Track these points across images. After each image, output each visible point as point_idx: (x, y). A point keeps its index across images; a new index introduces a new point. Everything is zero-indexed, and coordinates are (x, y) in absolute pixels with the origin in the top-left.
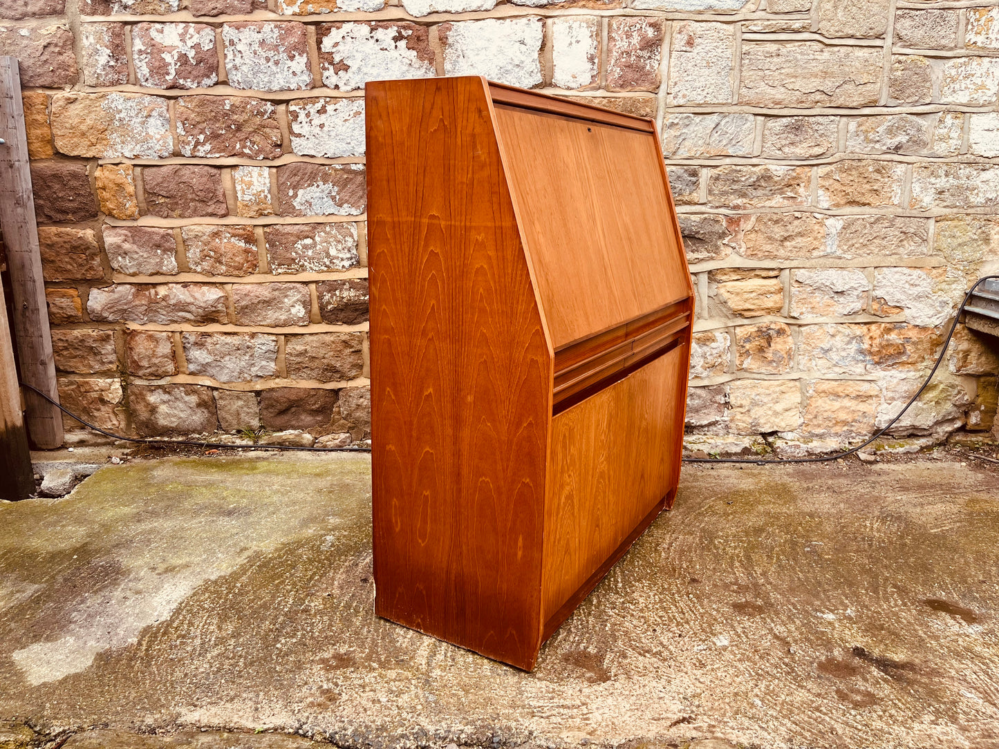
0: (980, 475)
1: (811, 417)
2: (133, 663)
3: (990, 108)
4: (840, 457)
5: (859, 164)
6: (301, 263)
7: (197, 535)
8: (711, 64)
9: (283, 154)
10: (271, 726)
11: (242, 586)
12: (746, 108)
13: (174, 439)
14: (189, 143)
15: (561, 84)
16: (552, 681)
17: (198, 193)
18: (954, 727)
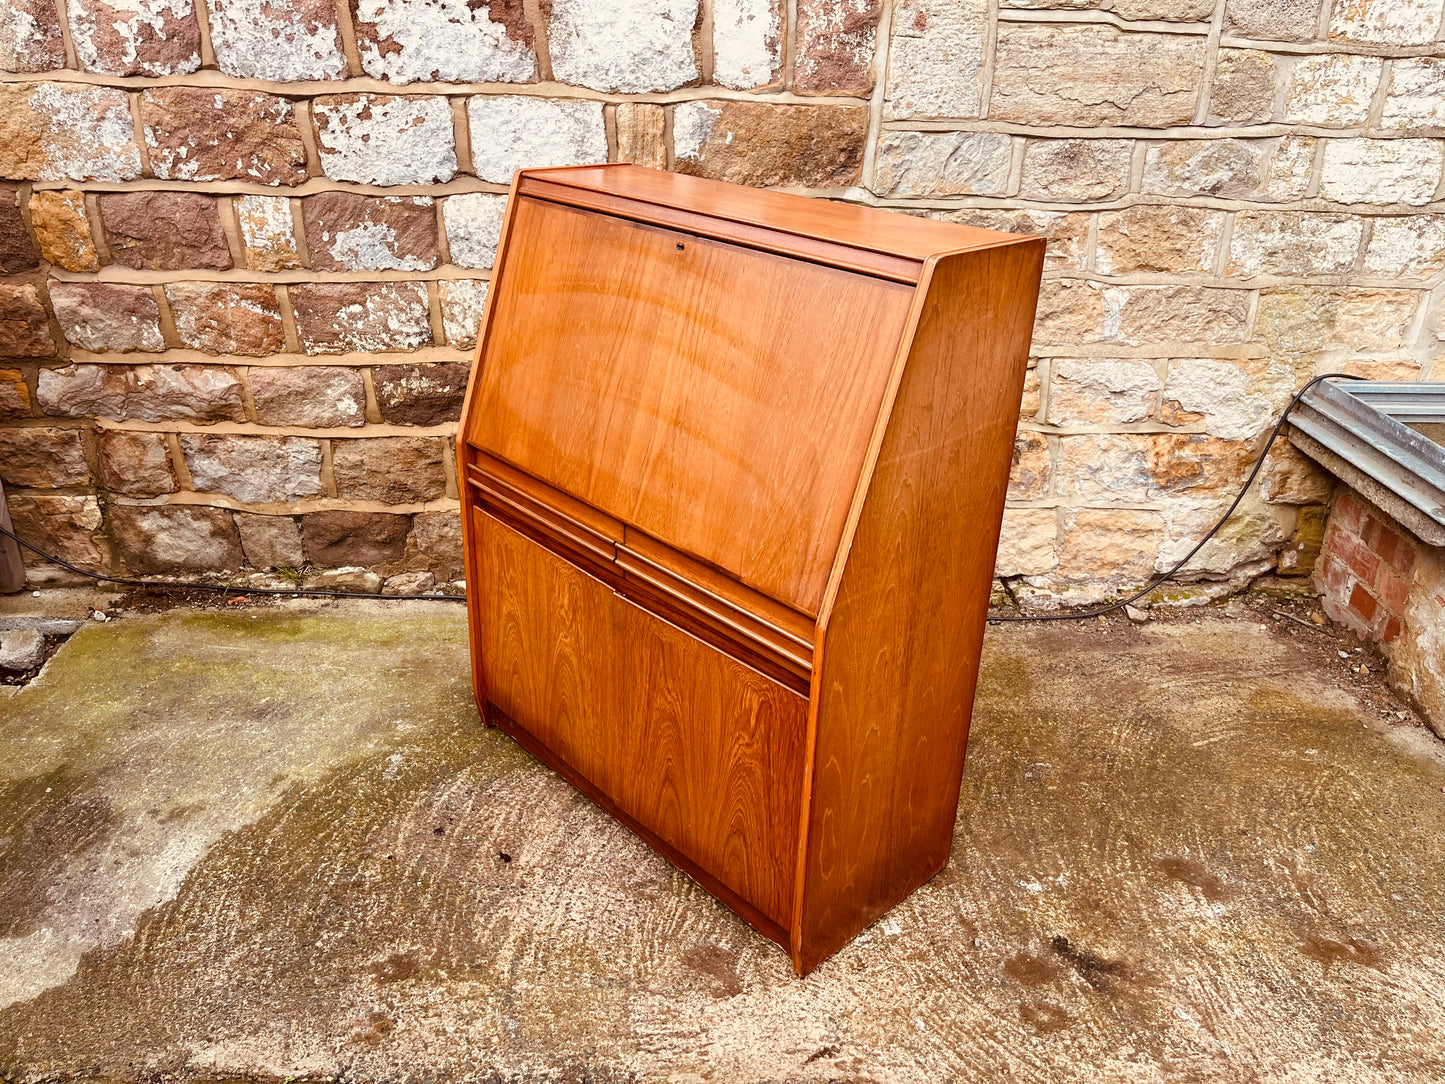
1: (1068, 557)
2: (130, 971)
3: (1356, 131)
4: (1102, 613)
5: (1158, 212)
6: (347, 340)
8: (951, 58)
9: (309, 179)
10: (305, 1072)
11: (273, 842)
12: (999, 125)
13: (182, 579)
14: (164, 159)
15: (726, 81)
16: (667, 996)
17: (186, 235)
18: (1155, 1065)
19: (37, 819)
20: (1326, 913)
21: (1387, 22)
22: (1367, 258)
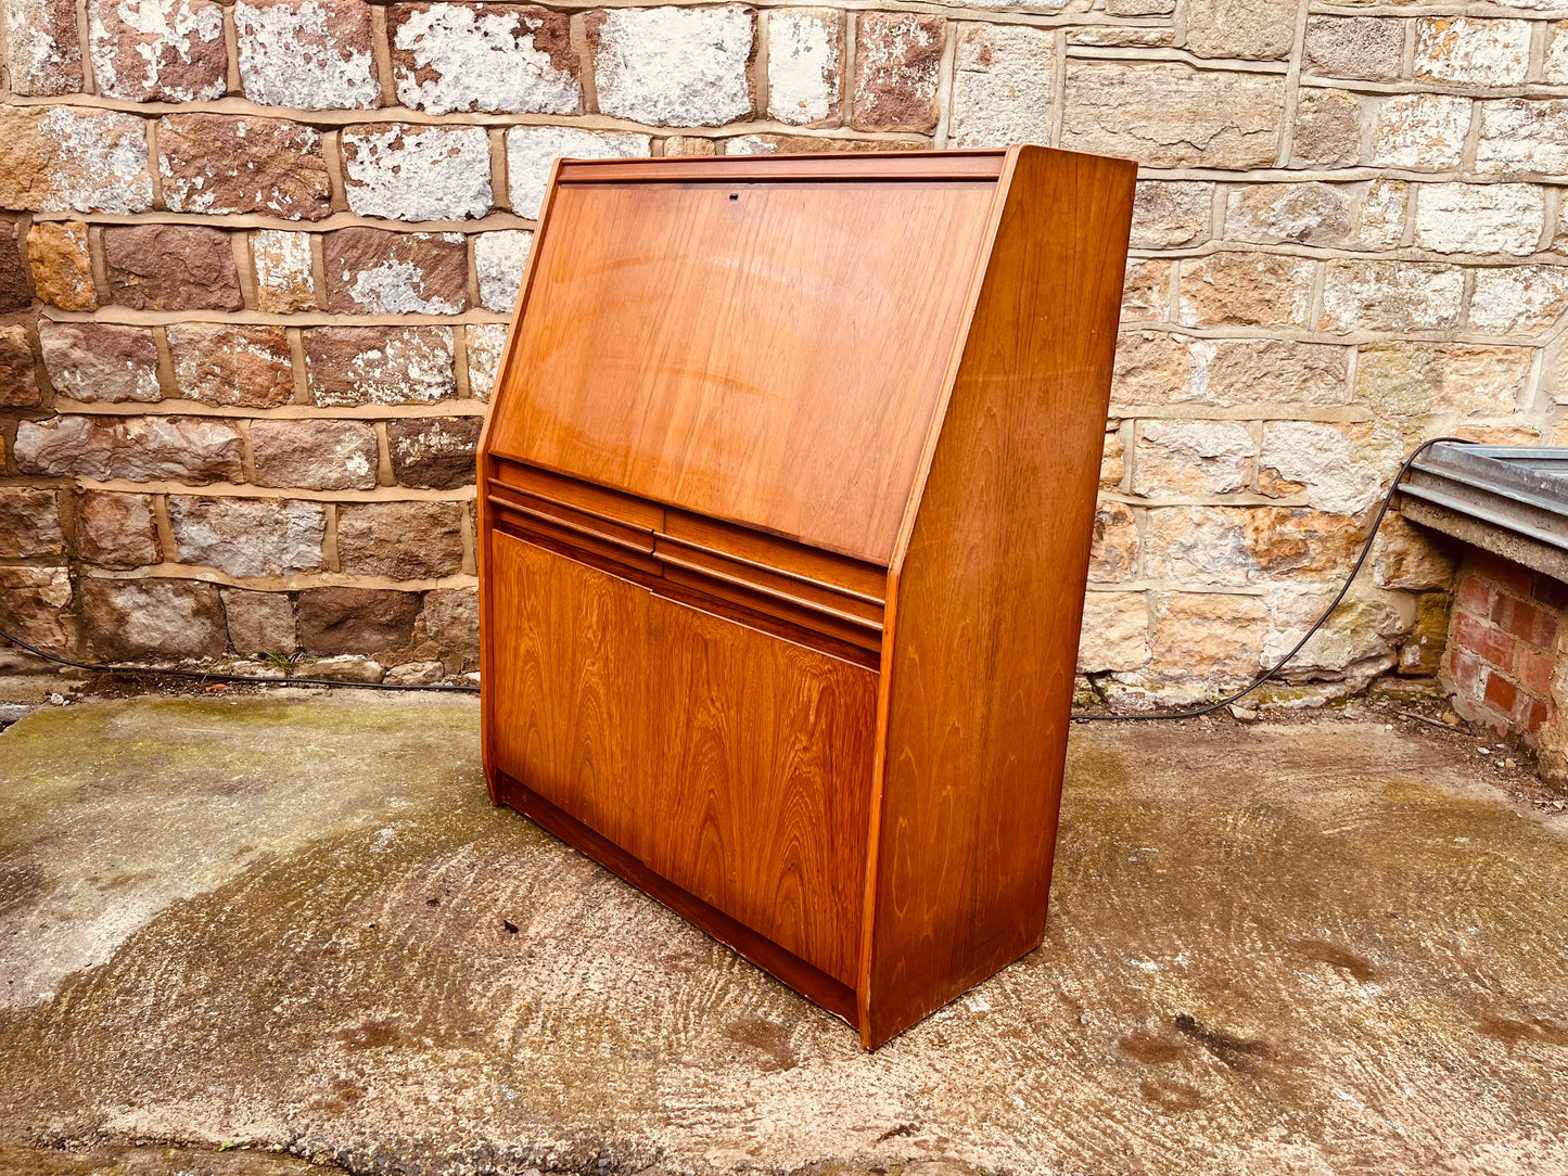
0: (1412, 745)
1: (1163, 650)
2: (43, 1033)
3: (1450, 176)
4: (1204, 713)
5: (1243, 259)
6: (362, 390)
7: (172, 825)
8: (1017, 94)
9: (332, 213)
10: (247, 1139)
11: (232, 910)
13: (156, 666)
14: (178, 190)
15: (781, 116)
16: (705, 1068)
17: (194, 272)
18: (1314, 1147)
20: (1501, 993)
21: (1473, 62)
22: (1471, 313)
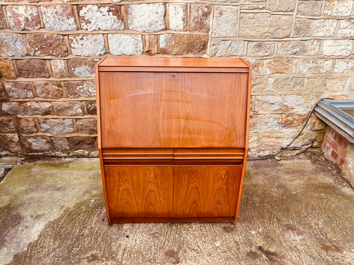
0: (314, 166)
1: (260, 144)
3: (331, 38)
4: (269, 158)
5: (281, 59)
6: (79, 94)
7: (47, 200)
8: (228, 22)
9: (68, 55)
11: (61, 224)
12: (241, 38)
13: (39, 154)
14: (32, 51)
15: (172, 29)
17: (38, 69)
19: (3, 219)
20: (327, 238)
21: (338, 11)
22: (334, 69)
